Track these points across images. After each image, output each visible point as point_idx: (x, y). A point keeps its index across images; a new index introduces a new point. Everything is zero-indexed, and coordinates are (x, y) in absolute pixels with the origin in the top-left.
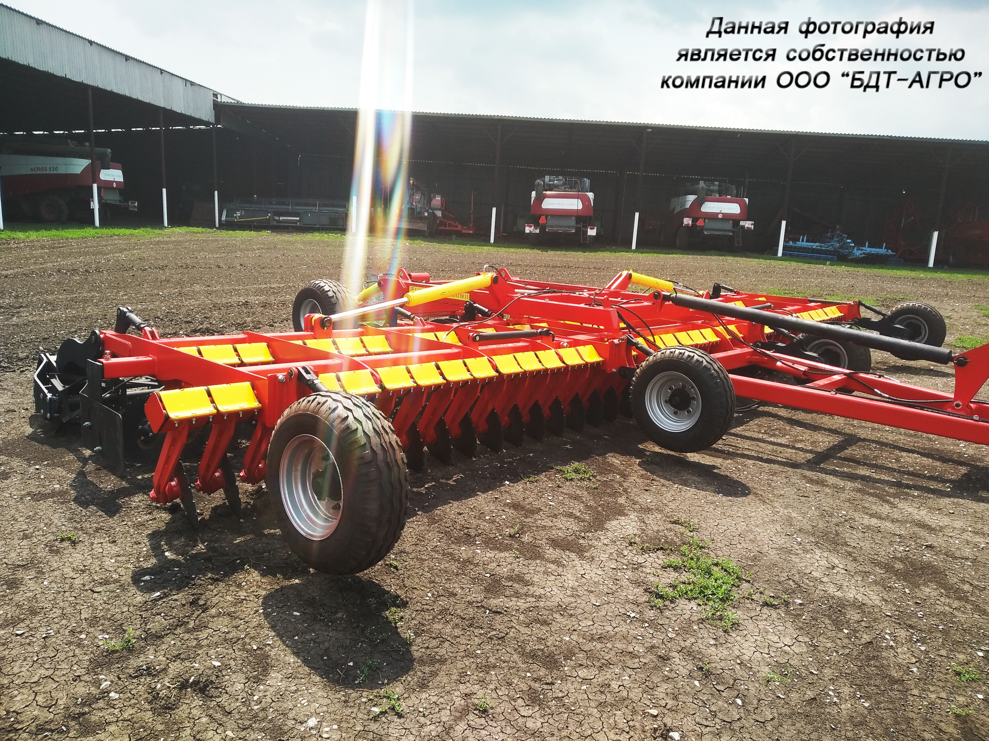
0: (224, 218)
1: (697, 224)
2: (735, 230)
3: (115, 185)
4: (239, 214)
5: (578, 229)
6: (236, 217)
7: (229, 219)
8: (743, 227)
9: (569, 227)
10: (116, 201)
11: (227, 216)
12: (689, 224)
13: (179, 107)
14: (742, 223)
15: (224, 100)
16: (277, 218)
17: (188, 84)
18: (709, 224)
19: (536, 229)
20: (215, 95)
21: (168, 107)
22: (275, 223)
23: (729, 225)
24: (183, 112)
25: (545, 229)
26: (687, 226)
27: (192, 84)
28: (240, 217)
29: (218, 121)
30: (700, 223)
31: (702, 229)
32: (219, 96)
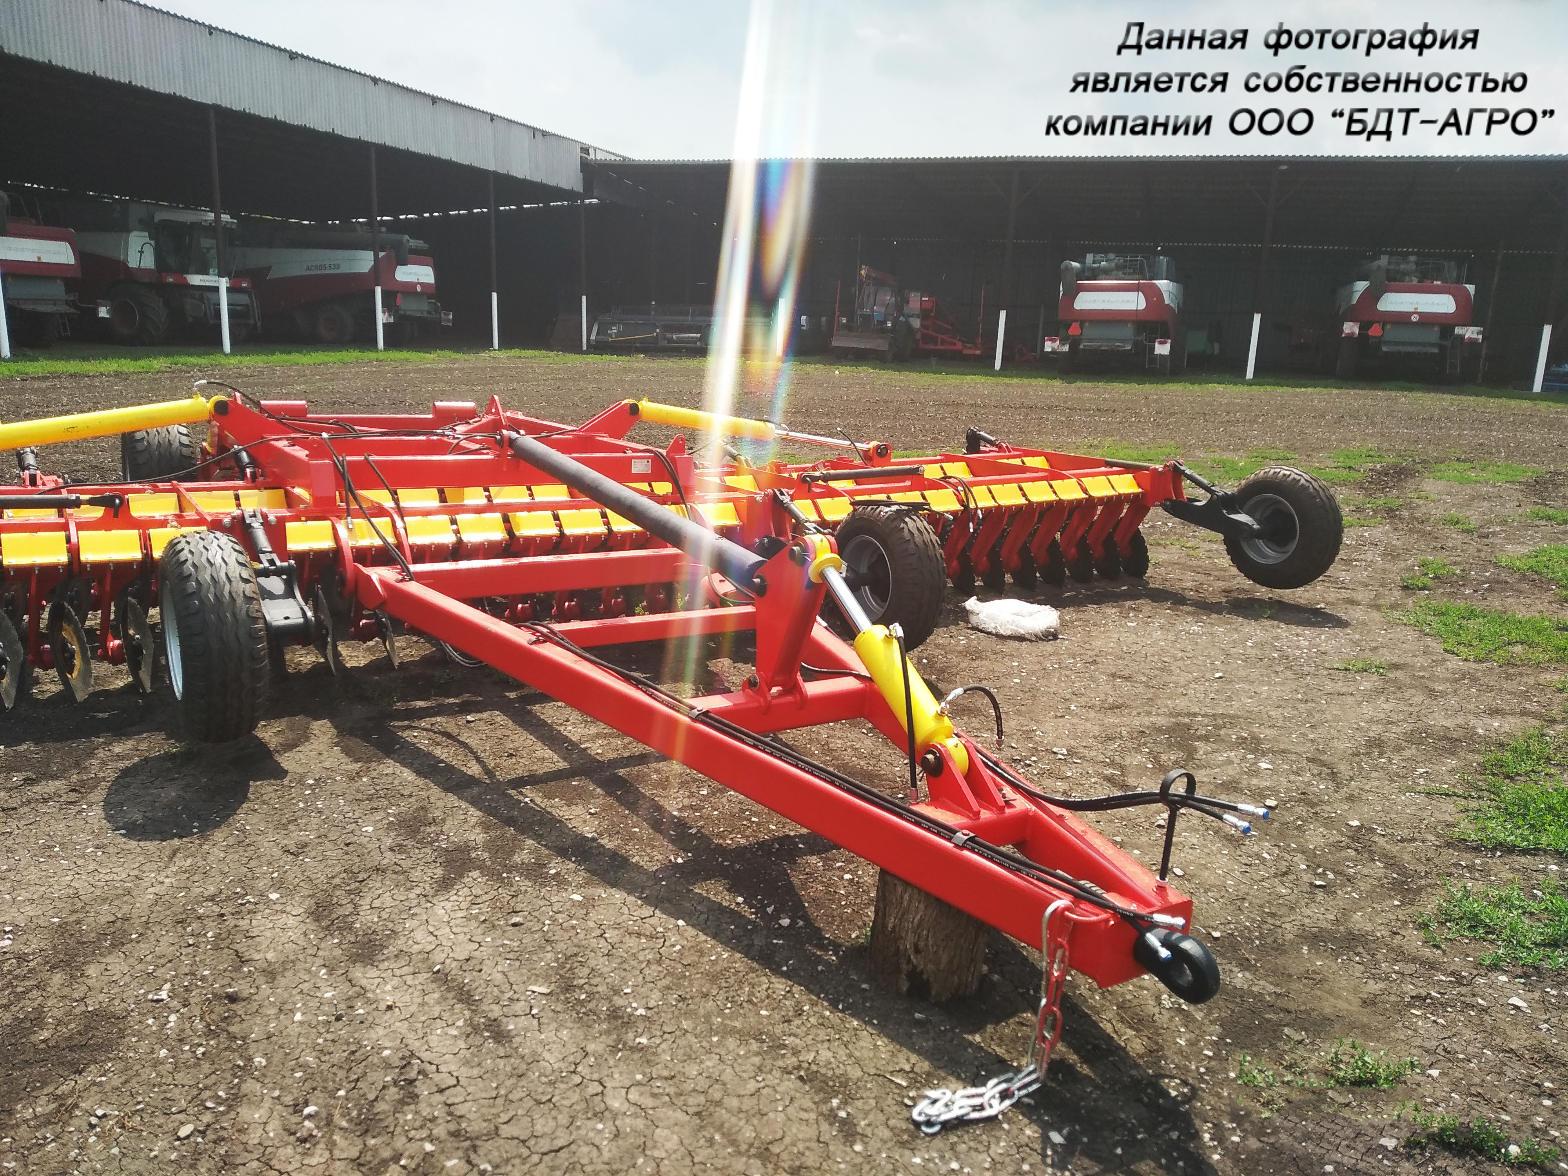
0: (593, 337)
1: (1370, 333)
2: (1445, 343)
3: (419, 289)
4: (615, 330)
5: (1136, 344)
6: (611, 336)
7: (602, 337)
8: (1462, 337)
9: (1121, 341)
10: (422, 312)
11: (598, 334)
12: (1353, 333)
13: (521, 170)
14: (1458, 330)
15: (600, 156)
16: (669, 335)
17: (539, 136)
18: (1392, 333)
19: (1064, 344)
20: (585, 150)
21: (501, 171)
22: (665, 343)
23: (1433, 335)
24: (528, 178)
25: (1080, 343)
26: (1350, 336)
27: (545, 134)
28: (617, 335)
29: (588, 192)
30: (1375, 331)
31: (1380, 341)
32: (591, 151)
